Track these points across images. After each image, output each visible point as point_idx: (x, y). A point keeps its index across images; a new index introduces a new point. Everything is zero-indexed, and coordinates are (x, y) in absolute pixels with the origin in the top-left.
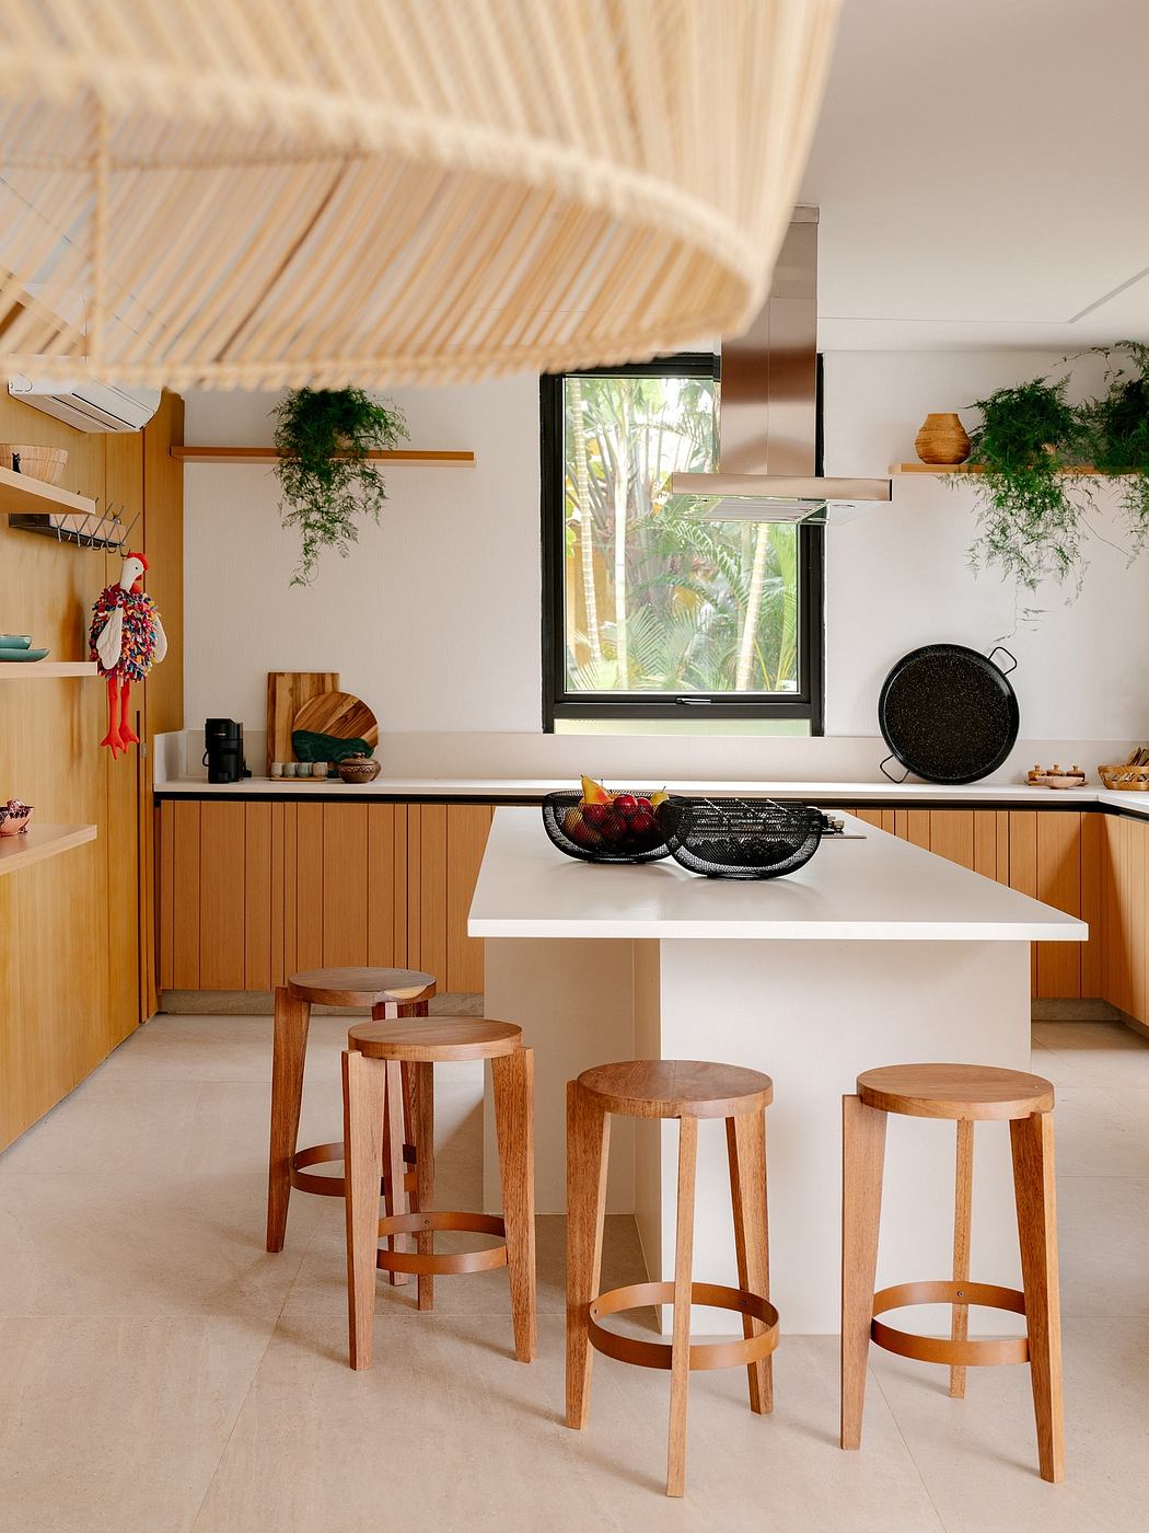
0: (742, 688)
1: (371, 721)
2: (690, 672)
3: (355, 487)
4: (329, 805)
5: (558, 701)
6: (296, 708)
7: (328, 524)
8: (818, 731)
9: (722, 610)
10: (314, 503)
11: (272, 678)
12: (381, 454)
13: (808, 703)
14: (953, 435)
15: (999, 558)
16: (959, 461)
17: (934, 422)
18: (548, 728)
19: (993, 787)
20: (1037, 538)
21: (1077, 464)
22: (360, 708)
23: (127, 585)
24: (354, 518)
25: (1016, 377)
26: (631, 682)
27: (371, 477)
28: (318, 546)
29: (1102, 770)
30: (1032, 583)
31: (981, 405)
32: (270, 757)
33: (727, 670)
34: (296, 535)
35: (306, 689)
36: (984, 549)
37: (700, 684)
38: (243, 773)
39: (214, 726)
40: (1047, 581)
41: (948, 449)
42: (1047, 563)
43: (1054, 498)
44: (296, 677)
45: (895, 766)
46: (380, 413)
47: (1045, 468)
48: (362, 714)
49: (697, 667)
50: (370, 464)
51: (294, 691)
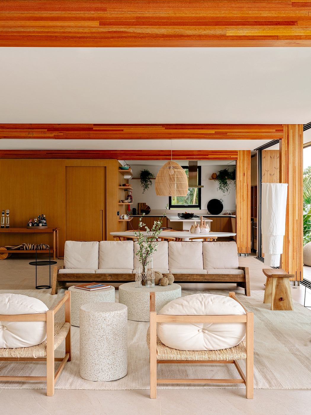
0: (194, 204)
1: (150, 208)
2: (186, 202)
3: (149, 183)
4: (146, 217)
5: (171, 206)
6: (141, 207)
7: (146, 187)
8: (200, 209)
9: (191, 192)
10: (145, 184)
11: (138, 204)
12: (152, 179)
13: (199, 206)
14: (215, 176)
15: (220, 189)
16: (216, 178)
17: (213, 174)
18: (169, 209)
19: (221, 215)
20: (224, 187)
21: (229, 178)
22: (148, 207)
23: (130, 195)
24: (149, 186)
25: (223, 169)
26: (177, 203)
27: (151, 181)
28: (145, 189)
29: (232, 213)
30: (224, 192)
31: (219, 172)
32: (138, 212)
33: (192, 201)
34: (143, 188)
35: (142, 205)
36: (219, 189)
37: (188, 204)
38: (136, 214)
39: (133, 209)
40: (226, 192)
41: (215, 177)
42: (225, 190)
43: (226, 183)
44: (141, 203)
45: (209, 213)
46: (151, 174)
47: (226, 179)
48: (149, 208)
49: (187, 201)
50: (150, 180)
51: (141, 205)
